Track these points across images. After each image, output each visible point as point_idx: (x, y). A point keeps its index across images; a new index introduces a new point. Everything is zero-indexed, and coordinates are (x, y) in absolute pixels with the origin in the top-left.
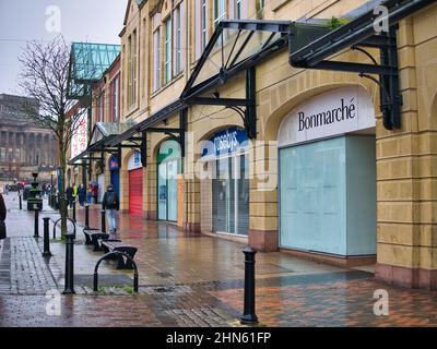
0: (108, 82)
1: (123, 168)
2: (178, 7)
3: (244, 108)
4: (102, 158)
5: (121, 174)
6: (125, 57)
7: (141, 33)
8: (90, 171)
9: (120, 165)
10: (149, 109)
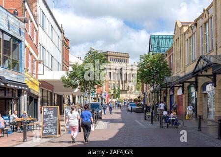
0: (168, 56)
1: (175, 95)
2: (194, 34)
3: (212, 77)
4: (166, 90)
5: (175, 97)
6: (175, 47)
7: (181, 39)
8: (161, 95)
9: (174, 93)
10: (185, 71)
